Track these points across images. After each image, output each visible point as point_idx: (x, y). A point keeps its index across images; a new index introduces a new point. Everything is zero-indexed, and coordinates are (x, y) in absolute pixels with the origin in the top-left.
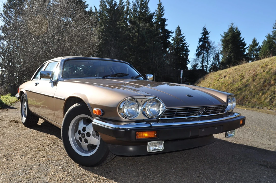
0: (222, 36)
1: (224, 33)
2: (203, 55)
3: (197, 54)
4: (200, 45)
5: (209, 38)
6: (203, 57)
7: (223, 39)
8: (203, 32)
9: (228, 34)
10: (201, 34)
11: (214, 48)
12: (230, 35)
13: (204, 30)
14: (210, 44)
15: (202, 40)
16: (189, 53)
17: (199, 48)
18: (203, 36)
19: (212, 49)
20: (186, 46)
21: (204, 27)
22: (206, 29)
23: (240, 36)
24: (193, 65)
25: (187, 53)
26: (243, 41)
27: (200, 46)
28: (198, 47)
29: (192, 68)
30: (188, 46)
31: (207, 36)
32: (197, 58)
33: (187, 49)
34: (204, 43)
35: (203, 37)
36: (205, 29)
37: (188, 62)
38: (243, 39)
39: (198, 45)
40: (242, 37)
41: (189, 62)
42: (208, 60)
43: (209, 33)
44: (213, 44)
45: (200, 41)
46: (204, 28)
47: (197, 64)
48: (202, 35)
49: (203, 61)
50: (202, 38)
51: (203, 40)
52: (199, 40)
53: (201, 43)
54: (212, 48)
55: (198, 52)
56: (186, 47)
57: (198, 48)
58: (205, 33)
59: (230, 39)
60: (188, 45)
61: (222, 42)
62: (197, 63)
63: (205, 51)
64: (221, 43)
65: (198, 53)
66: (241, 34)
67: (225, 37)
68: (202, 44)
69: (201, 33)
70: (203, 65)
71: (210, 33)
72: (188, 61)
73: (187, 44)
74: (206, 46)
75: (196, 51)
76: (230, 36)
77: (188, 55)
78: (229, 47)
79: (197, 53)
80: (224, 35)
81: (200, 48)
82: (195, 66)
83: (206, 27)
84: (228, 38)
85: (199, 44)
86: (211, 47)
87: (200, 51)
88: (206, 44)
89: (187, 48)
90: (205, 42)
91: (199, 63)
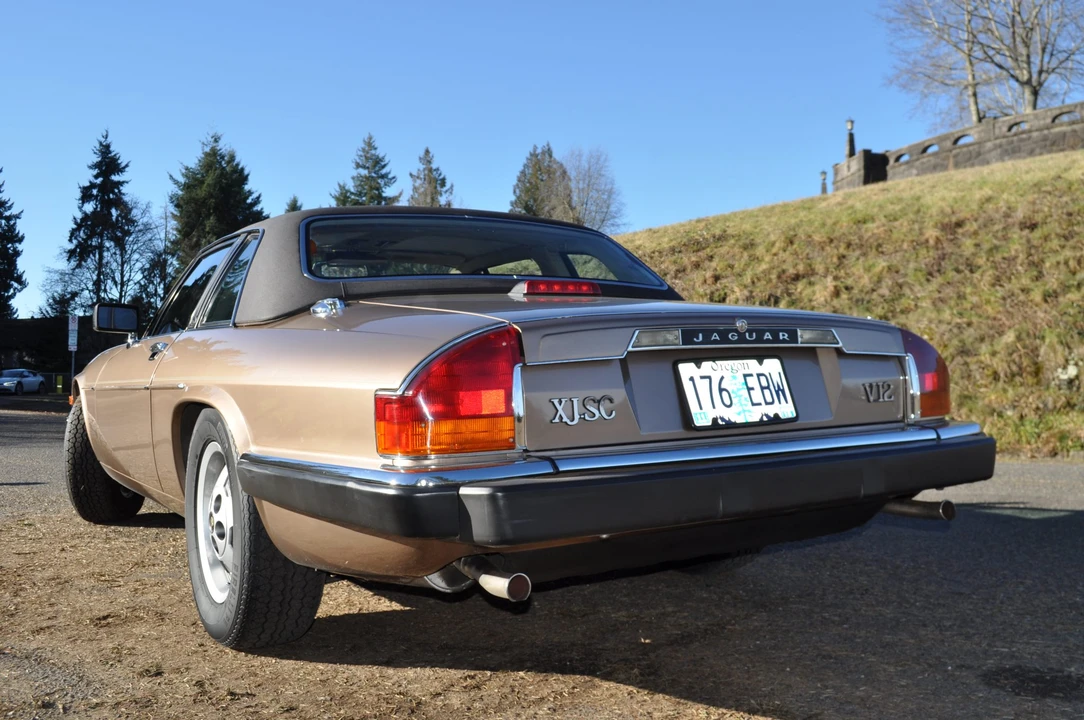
0: (176, 182)
1: (184, 171)
2: (101, 257)
3: (71, 254)
4: (85, 213)
5: (124, 189)
6: (100, 265)
7: (180, 193)
8: (96, 159)
9: (199, 176)
10: (90, 167)
11: (147, 228)
12: (209, 180)
13: (100, 151)
14: (131, 210)
15: (95, 192)
16: (20, 247)
17: (79, 227)
18: (96, 177)
19: (140, 231)
20: (7, 214)
21: (103, 140)
22: (112, 149)
23: (247, 188)
24: (54, 299)
25: (9, 245)
26: (258, 208)
27: (86, 217)
28: (76, 223)
29: (49, 309)
30: (17, 217)
31: (115, 178)
32: (74, 269)
33: (12, 228)
34: (102, 208)
35: (99, 181)
36: (105, 149)
37: (16, 285)
38: (257, 201)
39: (79, 216)
40: (253, 190)
41: (23, 284)
42: (122, 276)
43: (123, 165)
44: (144, 213)
45: (86, 195)
46: (101, 144)
47: (74, 295)
48: (96, 171)
49: (98, 284)
50: (93, 186)
51: (97, 196)
52: (78, 194)
53: (89, 207)
54: (141, 227)
55: (75, 242)
56: (8, 219)
57: (75, 226)
58: (108, 165)
59: (211, 196)
60: (14, 211)
61: (177, 206)
62: (72, 288)
63: (110, 239)
64: (172, 209)
65: (77, 247)
66: (249, 177)
67: (187, 187)
68: (95, 212)
69: (90, 164)
70: (99, 296)
71: (127, 166)
72: (19, 280)
73: (10, 207)
74: (114, 218)
75: (70, 240)
76: (209, 185)
77: (17, 254)
78: (207, 229)
79: (71, 246)
80: (182, 180)
81: (87, 227)
82: (62, 303)
83: (109, 140)
84: (202, 192)
85: (80, 208)
86: (132, 222)
87: (85, 240)
88: (114, 212)
89: (12, 222)
90: (107, 204)
91: (82, 290)
